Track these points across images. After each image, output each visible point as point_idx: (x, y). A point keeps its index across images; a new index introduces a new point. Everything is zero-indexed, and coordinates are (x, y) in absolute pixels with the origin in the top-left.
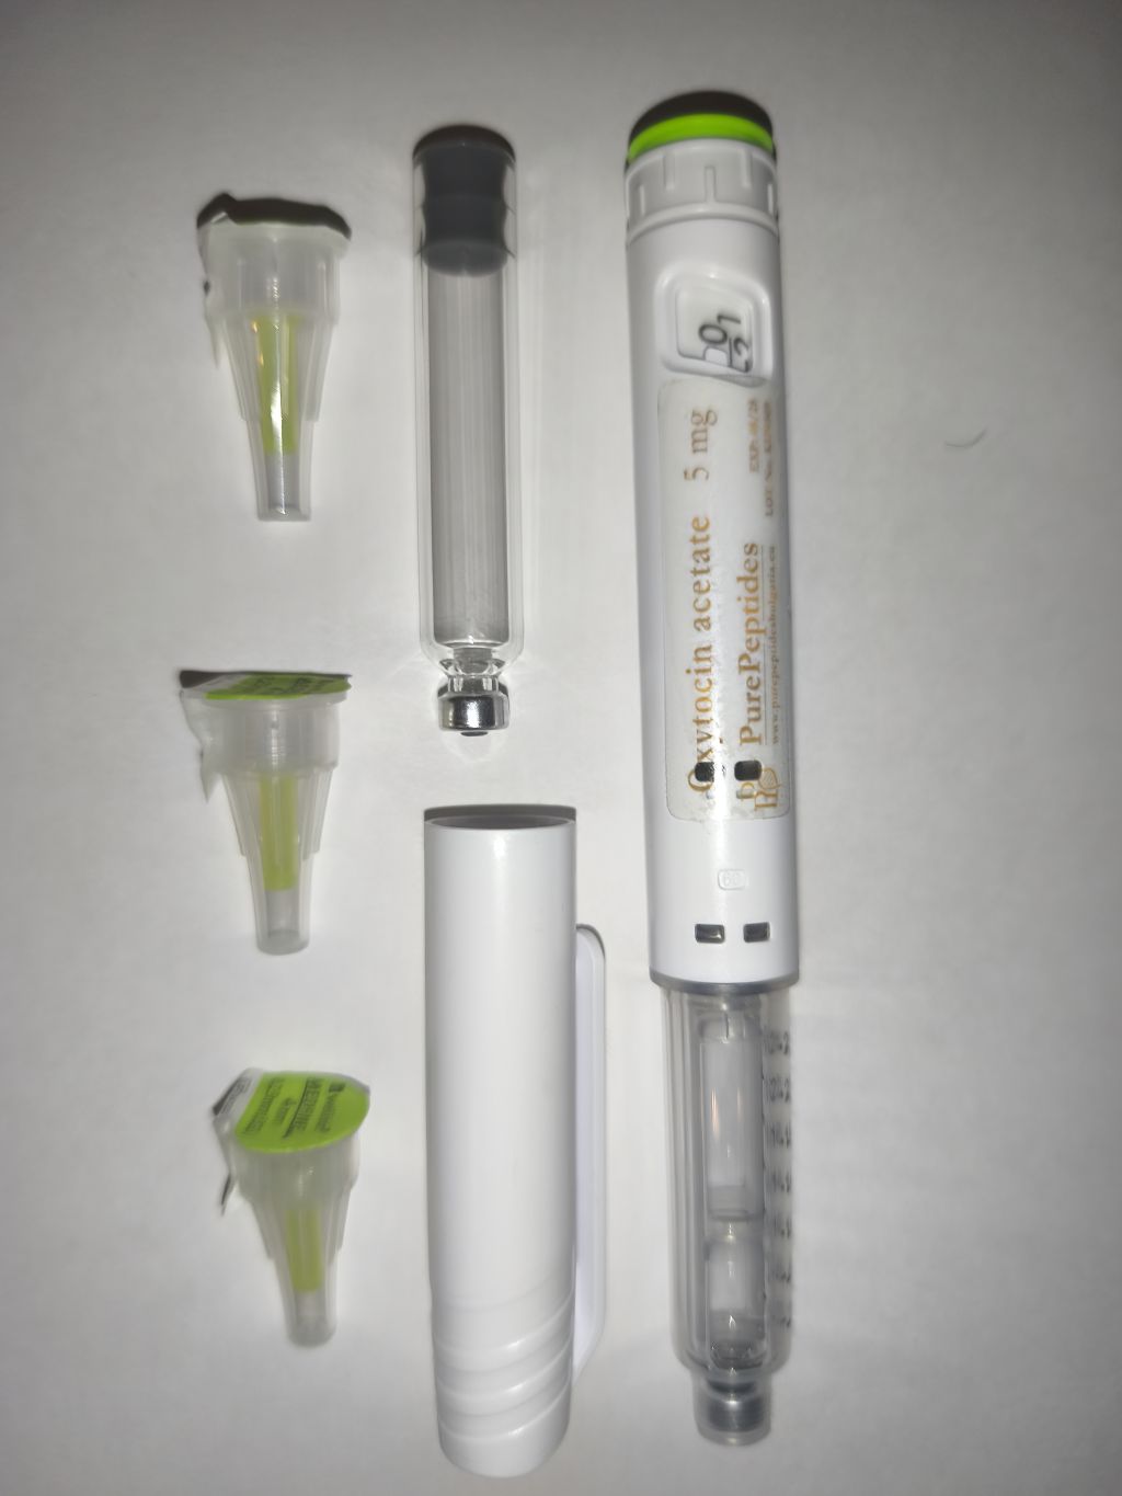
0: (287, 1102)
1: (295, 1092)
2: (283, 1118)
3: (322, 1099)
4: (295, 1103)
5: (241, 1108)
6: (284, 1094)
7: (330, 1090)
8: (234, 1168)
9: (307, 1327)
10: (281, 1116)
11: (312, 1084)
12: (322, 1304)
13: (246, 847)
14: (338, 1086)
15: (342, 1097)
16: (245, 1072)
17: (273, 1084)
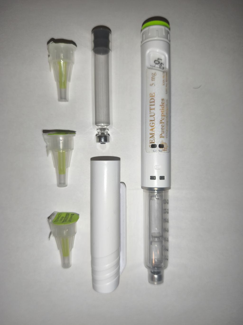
0: (63, 217)
1: (64, 216)
2: (62, 220)
3: (70, 217)
4: (64, 217)
5: (53, 218)
6: (62, 216)
7: (71, 215)
8: (52, 230)
9: (66, 265)
10: (61, 220)
11: (68, 214)
12: (69, 259)
13: (55, 166)
14: (73, 214)
15: (73, 216)
16: (54, 212)
17: (60, 214)
